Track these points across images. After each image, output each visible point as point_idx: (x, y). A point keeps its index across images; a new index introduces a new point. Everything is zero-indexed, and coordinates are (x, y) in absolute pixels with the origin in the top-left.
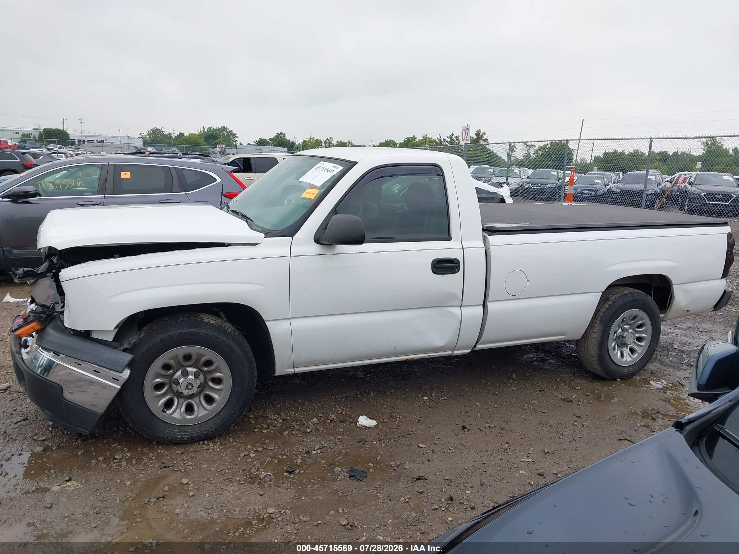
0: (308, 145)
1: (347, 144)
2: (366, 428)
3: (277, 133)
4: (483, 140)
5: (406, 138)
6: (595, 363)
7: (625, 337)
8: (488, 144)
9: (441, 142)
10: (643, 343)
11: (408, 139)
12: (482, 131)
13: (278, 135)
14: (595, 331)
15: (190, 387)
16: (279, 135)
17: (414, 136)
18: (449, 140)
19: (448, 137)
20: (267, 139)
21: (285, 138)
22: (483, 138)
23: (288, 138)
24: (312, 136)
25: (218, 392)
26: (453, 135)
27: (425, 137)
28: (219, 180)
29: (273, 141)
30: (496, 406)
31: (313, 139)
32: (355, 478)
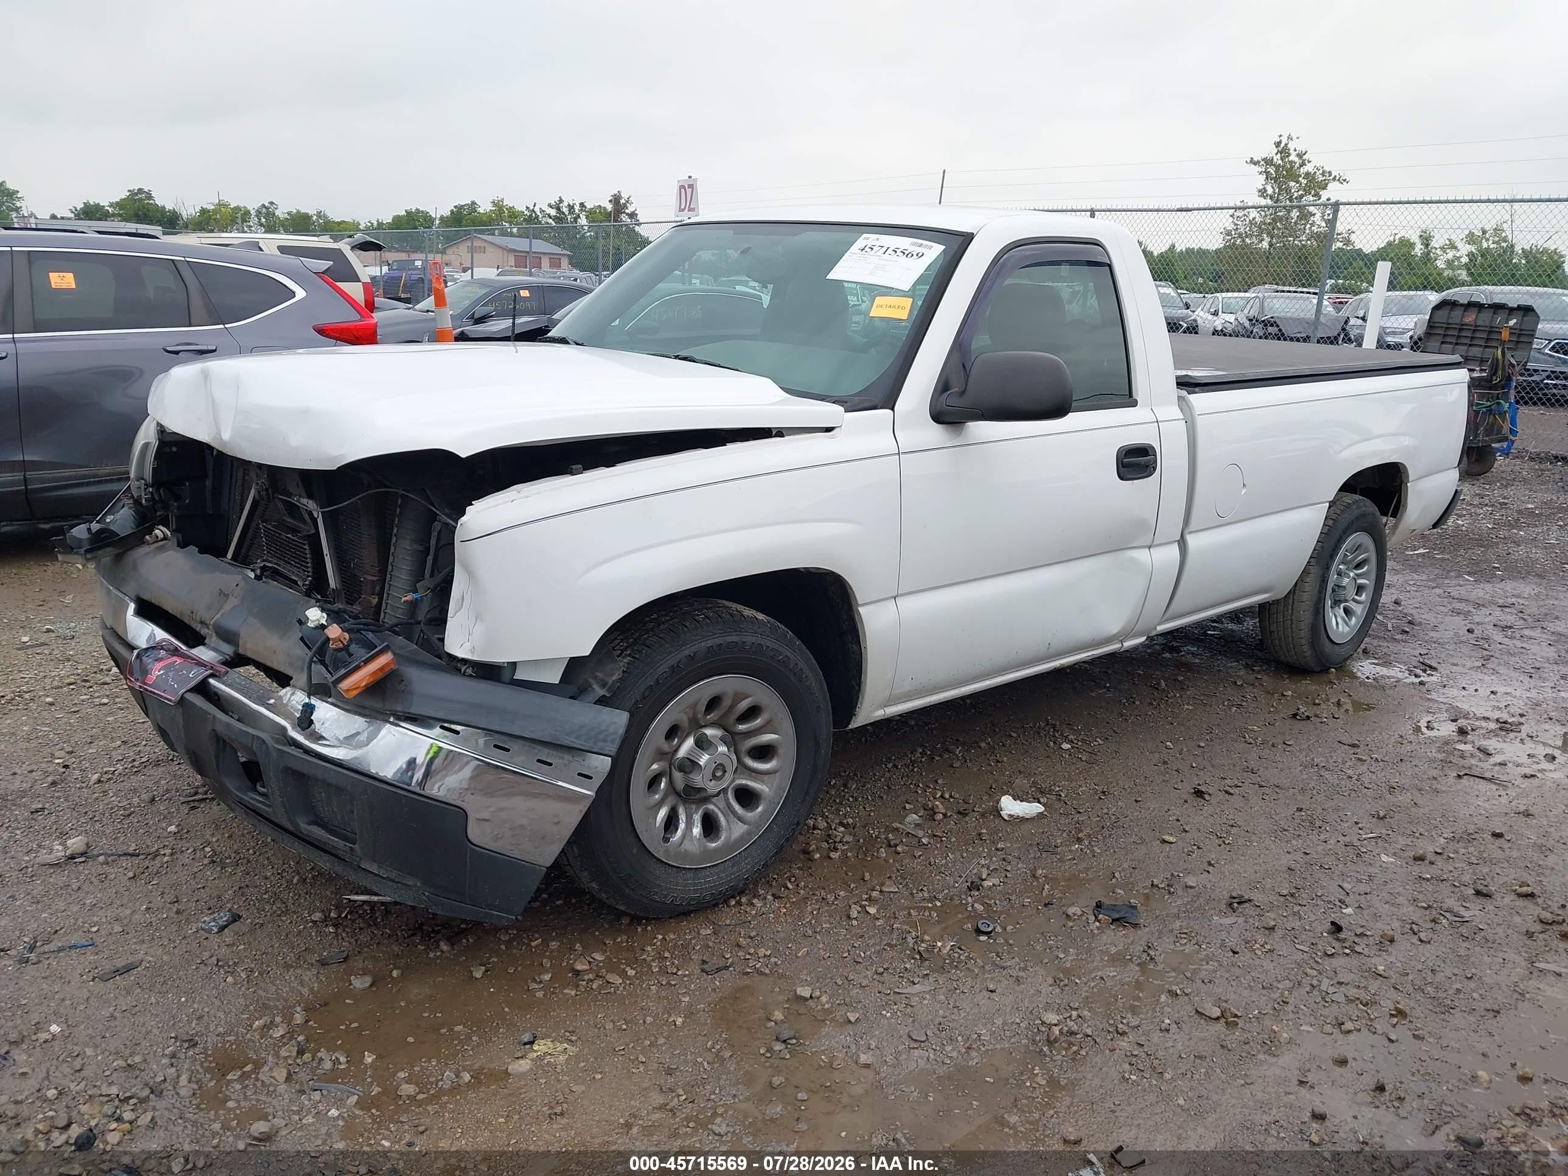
0: (215, 219)
1: (315, 218)
2: (1023, 820)
3: (129, 191)
4: (627, 214)
5: (455, 207)
6: (1303, 642)
7: (1344, 587)
8: (639, 225)
9: (537, 217)
10: (1364, 595)
11: (459, 208)
12: (625, 195)
13: (133, 193)
14: (1308, 580)
15: (719, 774)
16: (136, 194)
17: (474, 203)
18: (553, 212)
19: (550, 206)
20: (104, 203)
21: (151, 202)
22: (627, 211)
23: (159, 202)
24: (225, 198)
25: (766, 778)
26: (561, 201)
27: (498, 205)
28: (300, 294)
29: (120, 210)
30: (1202, 744)
31: (226, 206)
32: (1127, 923)
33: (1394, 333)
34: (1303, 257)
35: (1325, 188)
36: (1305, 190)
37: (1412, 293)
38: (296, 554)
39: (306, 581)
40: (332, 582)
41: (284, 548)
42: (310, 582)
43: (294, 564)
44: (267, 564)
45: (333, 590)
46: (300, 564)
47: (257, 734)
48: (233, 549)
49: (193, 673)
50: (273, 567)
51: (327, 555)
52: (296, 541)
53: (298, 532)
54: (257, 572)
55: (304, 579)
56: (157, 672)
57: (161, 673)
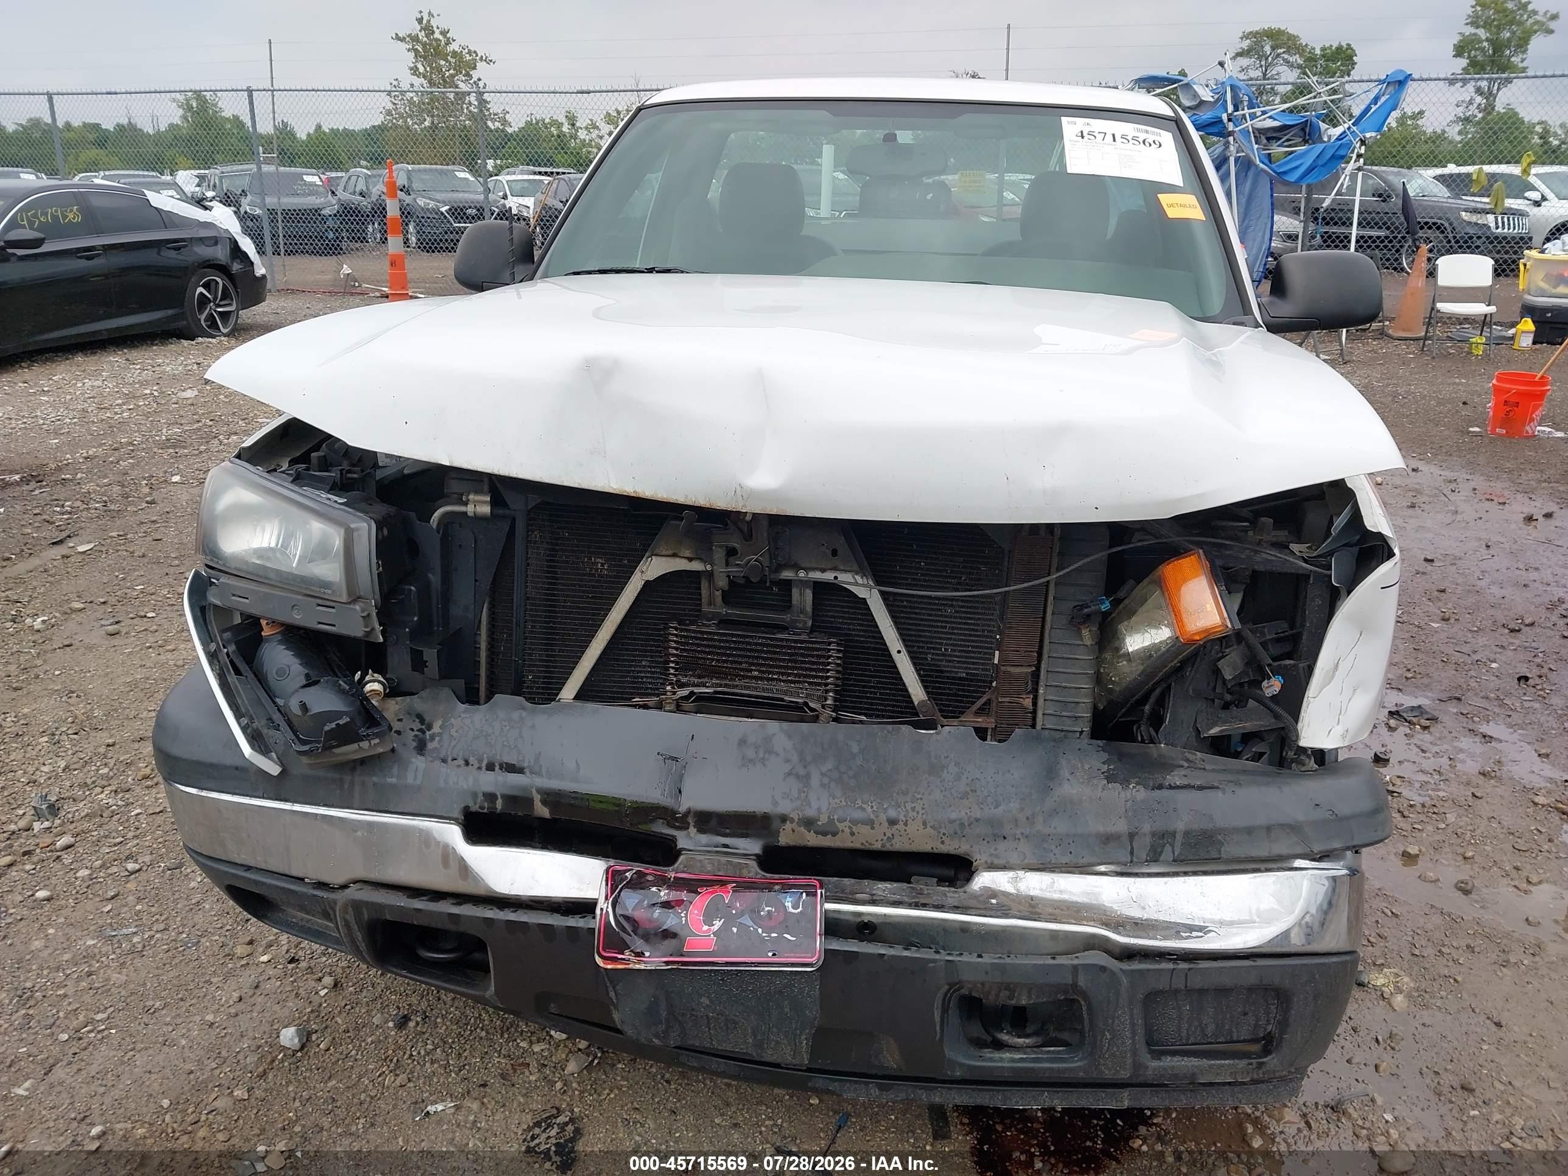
35: (475, 67)
36: (454, 69)
38: (795, 662)
39: (826, 699)
40: (917, 692)
41: (757, 658)
42: (835, 700)
43: (785, 678)
44: (696, 690)
45: (921, 702)
46: (805, 676)
47: (1076, 962)
48: (583, 679)
49: (788, 904)
50: (716, 692)
51: (899, 652)
52: (802, 642)
53: (783, 628)
54: (673, 707)
55: (820, 697)
56: (706, 928)
57: (718, 924)
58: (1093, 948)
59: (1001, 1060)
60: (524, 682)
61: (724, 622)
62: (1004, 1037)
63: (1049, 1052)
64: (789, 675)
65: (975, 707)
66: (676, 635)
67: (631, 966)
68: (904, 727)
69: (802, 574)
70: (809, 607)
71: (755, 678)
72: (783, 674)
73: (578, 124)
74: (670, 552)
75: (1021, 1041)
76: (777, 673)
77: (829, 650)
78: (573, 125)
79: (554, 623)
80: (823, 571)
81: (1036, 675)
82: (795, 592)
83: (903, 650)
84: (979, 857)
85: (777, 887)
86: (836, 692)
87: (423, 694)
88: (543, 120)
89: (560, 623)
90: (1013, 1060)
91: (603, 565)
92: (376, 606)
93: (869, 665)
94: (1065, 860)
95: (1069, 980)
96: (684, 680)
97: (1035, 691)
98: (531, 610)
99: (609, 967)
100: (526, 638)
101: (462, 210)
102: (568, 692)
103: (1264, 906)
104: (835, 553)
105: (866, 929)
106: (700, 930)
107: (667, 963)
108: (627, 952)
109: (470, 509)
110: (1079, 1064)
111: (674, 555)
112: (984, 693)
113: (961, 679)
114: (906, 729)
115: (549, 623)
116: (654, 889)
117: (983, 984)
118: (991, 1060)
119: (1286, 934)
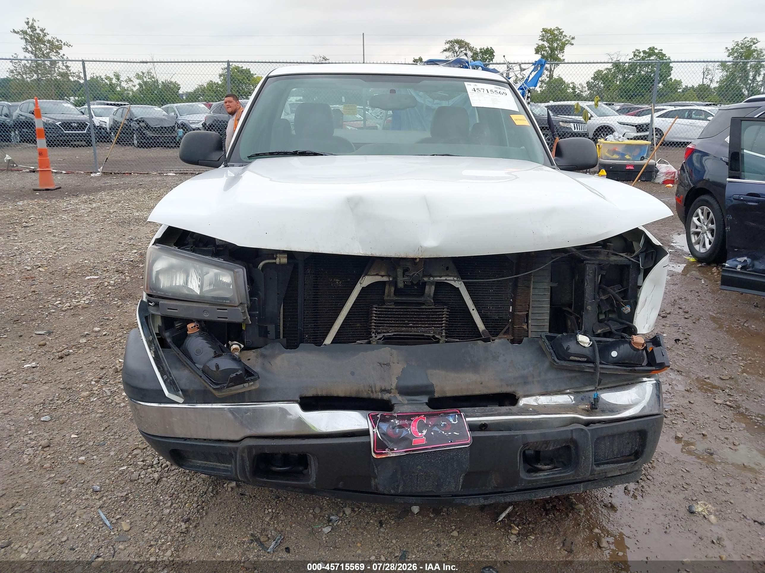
33: (194, 123)
34: (57, 85)
35: (61, 49)
36: (49, 49)
37: (194, 103)
38: (429, 318)
39: (442, 333)
40: (481, 326)
41: (412, 318)
42: (446, 333)
43: (424, 326)
44: (385, 334)
45: (483, 331)
46: (433, 324)
47: (571, 428)
48: (335, 334)
49: (451, 420)
50: (394, 335)
51: (473, 310)
52: (432, 309)
53: (423, 304)
54: (375, 343)
55: (439, 333)
56: (420, 434)
57: (425, 432)
58: (573, 423)
59: (540, 476)
60: (304, 339)
61: (396, 303)
62: (539, 466)
63: (556, 471)
64: (426, 324)
65: (503, 331)
66: (376, 311)
67: (389, 456)
68: (479, 341)
69: (432, 279)
70: (432, 295)
71: (411, 327)
72: (423, 324)
73: (121, 79)
74: (375, 274)
75: (547, 467)
76: (421, 324)
77: (443, 312)
78: (118, 79)
79: (318, 310)
80: (441, 277)
81: (527, 315)
82: (427, 287)
83: (475, 309)
84: (519, 393)
85: (441, 414)
86: (445, 330)
87: (267, 346)
88: (100, 77)
89: (320, 310)
90: (545, 475)
91: (339, 282)
92: (247, 307)
93: (457, 317)
94: (555, 389)
95: (570, 437)
96: (379, 331)
97: (527, 322)
98: (307, 305)
99: (379, 457)
100: (304, 318)
101: (69, 124)
102: (328, 340)
103: (633, 398)
104: (447, 268)
105: (483, 427)
106: (418, 435)
107: (406, 452)
108: (387, 450)
109: (278, 261)
110: (571, 473)
111: (377, 275)
112: (506, 325)
113: (496, 320)
114: (480, 342)
115: (315, 310)
116: (392, 421)
117: (537, 443)
118: (536, 476)
119: (644, 408)
